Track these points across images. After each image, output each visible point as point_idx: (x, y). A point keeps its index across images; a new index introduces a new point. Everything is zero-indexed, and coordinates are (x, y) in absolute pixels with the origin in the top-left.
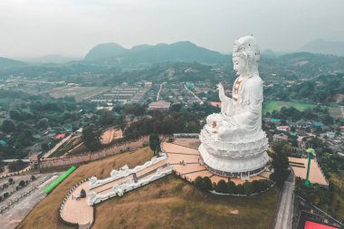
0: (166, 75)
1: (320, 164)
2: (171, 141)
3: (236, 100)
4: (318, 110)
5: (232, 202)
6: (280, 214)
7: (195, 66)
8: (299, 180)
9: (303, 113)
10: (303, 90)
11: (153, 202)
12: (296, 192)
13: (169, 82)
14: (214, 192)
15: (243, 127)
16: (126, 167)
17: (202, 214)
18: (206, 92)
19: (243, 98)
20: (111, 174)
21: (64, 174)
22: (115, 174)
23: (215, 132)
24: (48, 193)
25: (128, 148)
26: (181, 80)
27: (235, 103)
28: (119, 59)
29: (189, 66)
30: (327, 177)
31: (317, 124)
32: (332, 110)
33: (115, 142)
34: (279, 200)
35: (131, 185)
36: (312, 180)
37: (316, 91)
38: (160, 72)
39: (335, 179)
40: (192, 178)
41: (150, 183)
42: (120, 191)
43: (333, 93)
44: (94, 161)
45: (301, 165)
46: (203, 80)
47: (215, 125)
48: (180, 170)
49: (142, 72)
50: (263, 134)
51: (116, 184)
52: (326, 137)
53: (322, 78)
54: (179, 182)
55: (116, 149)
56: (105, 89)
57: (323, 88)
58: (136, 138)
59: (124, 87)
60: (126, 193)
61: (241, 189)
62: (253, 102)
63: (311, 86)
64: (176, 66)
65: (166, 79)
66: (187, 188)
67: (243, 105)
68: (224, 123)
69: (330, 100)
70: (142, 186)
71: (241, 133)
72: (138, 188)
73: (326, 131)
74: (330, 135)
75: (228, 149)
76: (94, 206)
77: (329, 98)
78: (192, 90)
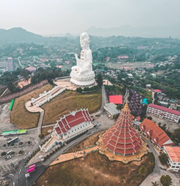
0: (18, 52)
2: (56, 81)
4: (101, 65)
6: (103, 94)
13: (22, 56)
14: (83, 92)
15: (88, 69)
16: (45, 92)
17: (82, 98)
18: (47, 61)
22: (41, 96)
23: (78, 73)
24: (12, 110)
26: (29, 55)
29: (31, 46)
30: (112, 83)
31: (102, 70)
32: (106, 65)
35: (51, 97)
36: (109, 85)
40: (75, 89)
41: (59, 95)
42: (49, 99)
43: (105, 57)
44: (21, 96)
46: (42, 54)
47: (76, 70)
51: (46, 97)
55: (30, 88)
57: (101, 54)
60: (51, 100)
63: (96, 54)
64: (22, 46)
65: (20, 55)
66: (73, 92)
70: (56, 96)
73: (106, 73)
75: (84, 77)
76: (40, 107)
77: (104, 59)
78: (39, 60)
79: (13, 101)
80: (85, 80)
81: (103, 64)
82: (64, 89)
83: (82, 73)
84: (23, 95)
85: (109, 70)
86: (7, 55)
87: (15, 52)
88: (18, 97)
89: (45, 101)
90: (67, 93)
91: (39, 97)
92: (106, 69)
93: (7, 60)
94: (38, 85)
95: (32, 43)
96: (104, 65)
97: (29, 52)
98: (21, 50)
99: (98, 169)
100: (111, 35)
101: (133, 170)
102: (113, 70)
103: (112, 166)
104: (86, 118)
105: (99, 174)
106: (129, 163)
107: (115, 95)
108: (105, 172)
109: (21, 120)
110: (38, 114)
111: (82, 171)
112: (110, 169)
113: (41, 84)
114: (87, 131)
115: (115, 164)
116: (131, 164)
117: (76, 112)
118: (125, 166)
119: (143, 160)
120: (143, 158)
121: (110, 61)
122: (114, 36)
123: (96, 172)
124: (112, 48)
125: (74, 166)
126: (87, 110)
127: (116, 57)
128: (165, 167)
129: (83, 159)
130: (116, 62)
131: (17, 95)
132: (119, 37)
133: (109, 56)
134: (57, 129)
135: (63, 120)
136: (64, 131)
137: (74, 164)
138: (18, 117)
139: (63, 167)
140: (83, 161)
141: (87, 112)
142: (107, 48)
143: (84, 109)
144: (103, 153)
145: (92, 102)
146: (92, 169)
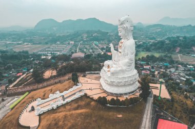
0: (82, 37)
1: (166, 87)
2: (84, 76)
3: (120, 52)
4: (166, 56)
5: (119, 110)
6: (145, 116)
7: (99, 32)
8: (155, 96)
9: (158, 58)
10: (158, 45)
11: (74, 112)
12: (154, 103)
13: (84, 41)
14: (108, 105)
15: (124, 68)
16: (58, 92)
18: (105, 47)
19: (124, 52)
20: (50, 96)
21: (22, 97)
22: (51, 96)
23: (109, 71)
24: (12, 109)
25: (60, 81)
26: (91, 40)
27: (120, 54)
30: (170, 94)
31: (165, 64)
32: (173, 56)
33: (52, 77)
34: (144, 108)
35: (61, 102)
36: (163, 96)
37: (165, 46)
38: (79, 35)
39: (175, 95)
40: (96, 97)
41: (72, 101)
43: (175, 47)
44: (39, 89)
45: (156, 88)
46: (103, 40)
47: (109, 67)
48: (89, 93)
49: (68, 36)
50: (135, 71)
51: (52, 102)
52: (170, 71)
53: (168, 38)
54: (89, 100)
55: (52, 81)
56: (47, 46)
58: (64, 74)
59: (58, 45)
60: (58, 107)
61: (123, 103)
62: (129, 53)
63: (162, 43)
64: (88, 32)
65: (82, 40)
66: (93, 103)
67: (124, 55)
68: (114, 66)
69: (173, 51)
70: (67, 103)
73: (170, 68)
74: (173, 70)
75: (116, 81)
76: (39, 115)
77: (172, 49)
78: (97, 46)
79: (27, 93)
80: (118, 86)
81: (169, 55)
82: (82, 94)
84: (42, 88)
85: (175, 65)
86: (71, 40)
87: (80, 37)
88: (35, 90)
89: (50, 108)
92: (172, 62)
94: (62, 79)
95: (99, 30)
96: (170, 57)
98: (85, 36)
100: (187, 24)
102: (182, 64)
107: (172, 120)
121: (180, 52)
122: (190, 25)
124: (185, 38)
127: (188, 48)
130: (189, 53)
133: (180, 46)
142: (178, 37)
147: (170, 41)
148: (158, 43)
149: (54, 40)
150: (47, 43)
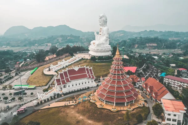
2: (77, 54)
10: (122, 43)
13: (60, 43)
14: (97, 61)
19: (103, 33)
24: (32, 74)
26: (66, 42)
28: (26, 35)
29: (69, 36)
35: (68, 64)
36: (125, 58)
37: (127, 44)
38: (54, 39)
40: (89, 58)
42: (65, 66)
43: (134, 44)
46: (77, 42)
47: (94, 43)
53: (129, 39)
54: (85, 60)
57: (130, 42)
63: (125, 42)
64: (62, 36)
65: (58, 42)
66: (88, 61)
67: (103, 36)
69: (133, 47)
71: (103, 44)
72: (71, 65)
76: (56, 71)
79: (36, 68)
80: (101, 52)
82: (81, 58)
83: (98, 45)
86: (48, 42)
87: (56, 40)
88: (41, 66)
89: (62, 67)
90: (82, 62)
91: (58, 64)
93: (47, 45)
95: (71, 35)
97: (66, 40)
98: (60, 39)
99: (84, 115)
100: (143, 30)
101: (119, 118)
102: (138, 53)
103: (99, 113)
104: (89, 75)
105: (82, 120)
106: (118, 111)
107: (130, 66)
108: (89, 118)
109: (35, 80)
110: (51, 76)
111: (67, 116)
112: (96, 115)
113: (64, 56)
114: (88, 88)
115: (103, 111)
116: (119, 113)
117: (79, 68)
118: (111, 113)
119: (134, 111)
120: (135, 110)
121: (138, 48)
122: (146, 31)
123: (81, 117)
124: (140, 37)
125: (62, 112)
126: (91, 68)
127: (144, 45)
128: (160, 121)
129: (73, 107)
130: (144, 48)
131: (42, 64)
132: (151, 31)
133: (137, 43)
134: (58, 81)
135: (65, 73)
136: (64, 82)
137: (62, 110)
138: (35, 78)
139: (51, 111)
140: (72, 108)
141: (90, 70)
142: (136, 38)
143: (88, 67)
144: (93, 101)
145: (103, 69)
146: (77, 115)
147: (130, 40)
148: (122, 42)
149: (32, 43)
150: (25, 46)
